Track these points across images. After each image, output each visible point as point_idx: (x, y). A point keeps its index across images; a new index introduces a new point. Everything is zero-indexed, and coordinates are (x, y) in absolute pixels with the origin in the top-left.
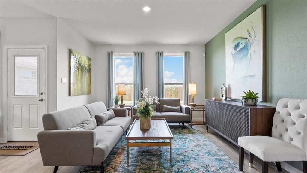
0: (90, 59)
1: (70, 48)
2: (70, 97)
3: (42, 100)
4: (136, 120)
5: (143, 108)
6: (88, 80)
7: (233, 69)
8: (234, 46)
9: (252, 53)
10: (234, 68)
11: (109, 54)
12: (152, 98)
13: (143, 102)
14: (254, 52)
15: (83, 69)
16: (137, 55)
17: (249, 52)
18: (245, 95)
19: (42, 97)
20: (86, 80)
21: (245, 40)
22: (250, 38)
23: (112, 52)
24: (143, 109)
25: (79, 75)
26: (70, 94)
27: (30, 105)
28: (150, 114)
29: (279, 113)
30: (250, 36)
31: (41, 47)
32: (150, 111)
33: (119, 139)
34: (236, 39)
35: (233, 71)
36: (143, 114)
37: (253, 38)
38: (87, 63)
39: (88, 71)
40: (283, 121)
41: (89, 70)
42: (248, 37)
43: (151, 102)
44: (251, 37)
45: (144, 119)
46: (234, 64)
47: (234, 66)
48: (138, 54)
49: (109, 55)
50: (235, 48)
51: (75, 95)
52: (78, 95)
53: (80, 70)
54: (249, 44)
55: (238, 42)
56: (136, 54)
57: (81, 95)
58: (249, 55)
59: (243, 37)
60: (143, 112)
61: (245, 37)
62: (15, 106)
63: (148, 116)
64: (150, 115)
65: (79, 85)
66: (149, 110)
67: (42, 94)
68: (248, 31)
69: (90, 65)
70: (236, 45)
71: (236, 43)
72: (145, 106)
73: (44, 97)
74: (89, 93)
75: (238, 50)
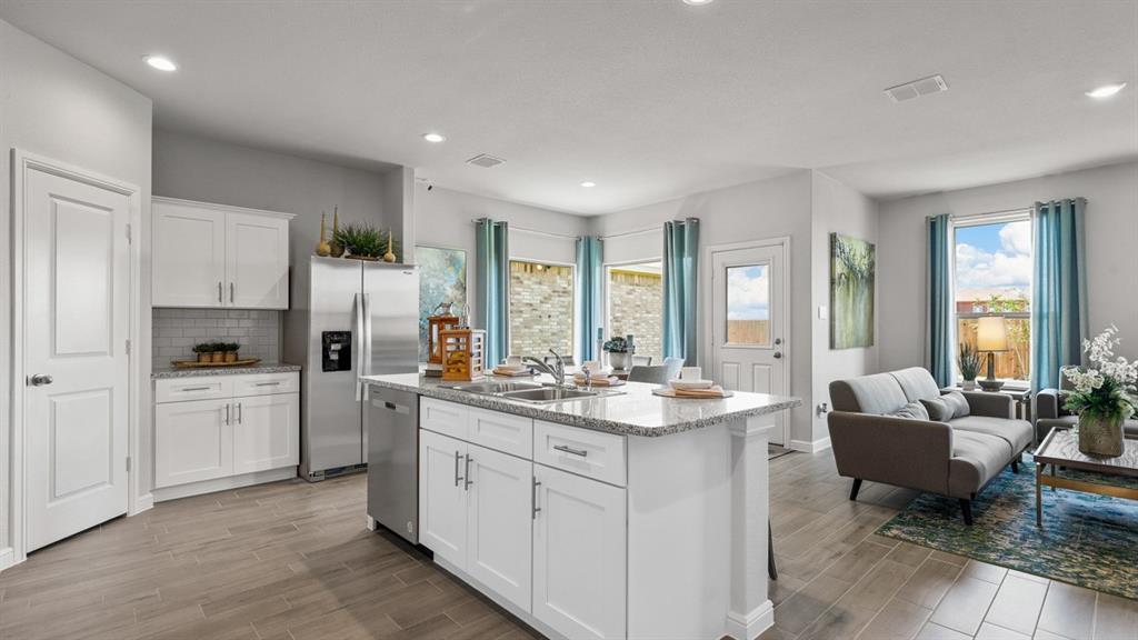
0: (871, 248)
1: (832, 232)
2: (833, 352)
3: (778, 356)
4: (1057, 430)
5: (1090, 391)
6: (868, 307)
11: (933, 225)
12: (1130, 363)
13: (1092, 373)
15: (857, 279)
16: (1052, 213)
19: (779, 349)
20: (862, 306)
23: (945, 218)
24: (1092, 395)
25: (848, 294)
26: (832, 346)
27: (754, 365)
28: (1123, 412)
31: (777, 241)
32: (1120, 404)
33: (1000, 467)
36: (1089, 409)
38: (866, 261)
39: (867, 281)
41: (870, 279)
43: (1124, 377)
45: (1095, 425)
48: (1058, 210)
49: (935, 228)
51: (842, 348)
52: (848, 347)
53: (851, 282)
56: (1044, 212)
57: (853, 347)
60: (1089, 402)
62: (725, 365)
63: (1111, 416)
64: (1119, 413)
65: (850, 320)
66: (1116, 399)
67: (778, 342)
69: (872, 265)
72: (1102, 384)
73: (785, 349)
74: (870, 342)
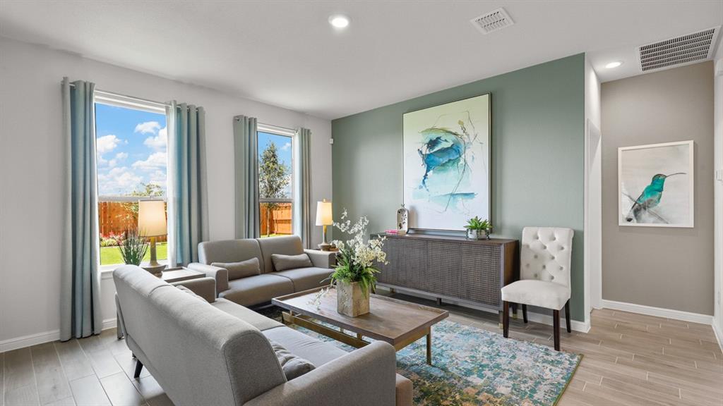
7: (423, 181)
8: (427, 141)
9: (469, 160)
10: (425, 178)
14: (473, 158)
17: (463, 156)
18: (469, 225)
21: (453, 137)
22: (465, 136)
29: (528, 246)
30: (464, 132)
34: (431, 129)
35: (424, 182)
37: (472, 137)
40: (536, 257)
42: (460, 132)
44: (468, 135)
46: (428, 171)
47: (426, 175)
50: (428, 144)
54: (463, 144)
55: (439, 136)
58: (462, 162)
59: (449, 130)
61: (454, 132)
68: (460, 123)
70: (431, 140)
71: (434, 136)
75: (436, 149)
